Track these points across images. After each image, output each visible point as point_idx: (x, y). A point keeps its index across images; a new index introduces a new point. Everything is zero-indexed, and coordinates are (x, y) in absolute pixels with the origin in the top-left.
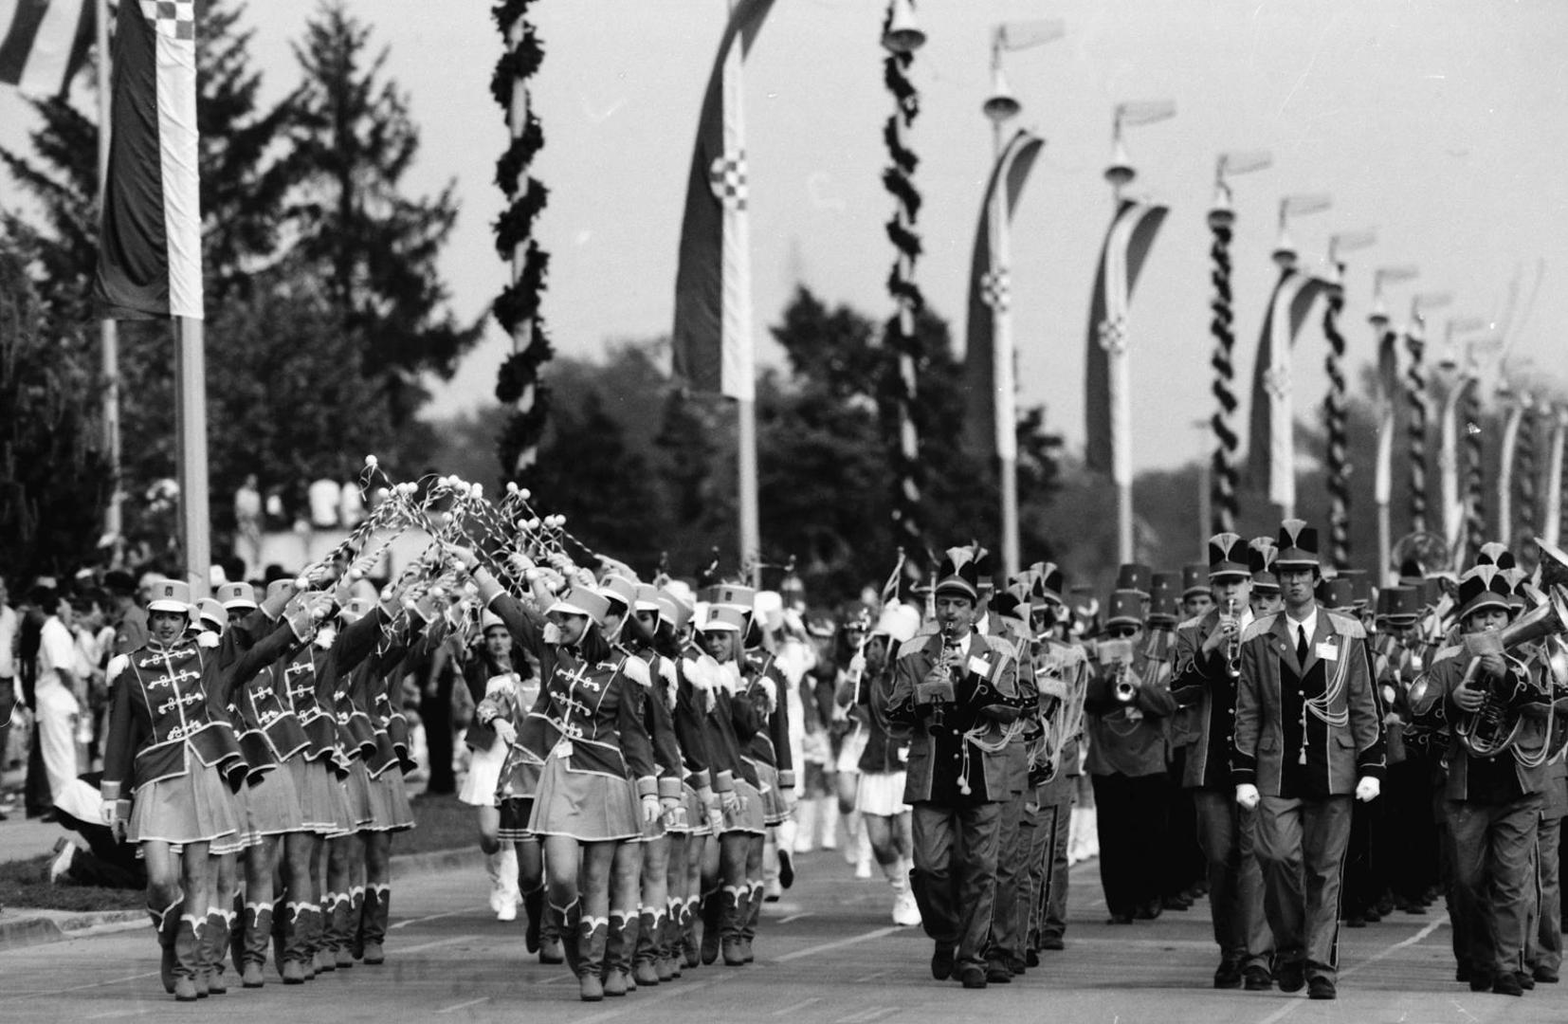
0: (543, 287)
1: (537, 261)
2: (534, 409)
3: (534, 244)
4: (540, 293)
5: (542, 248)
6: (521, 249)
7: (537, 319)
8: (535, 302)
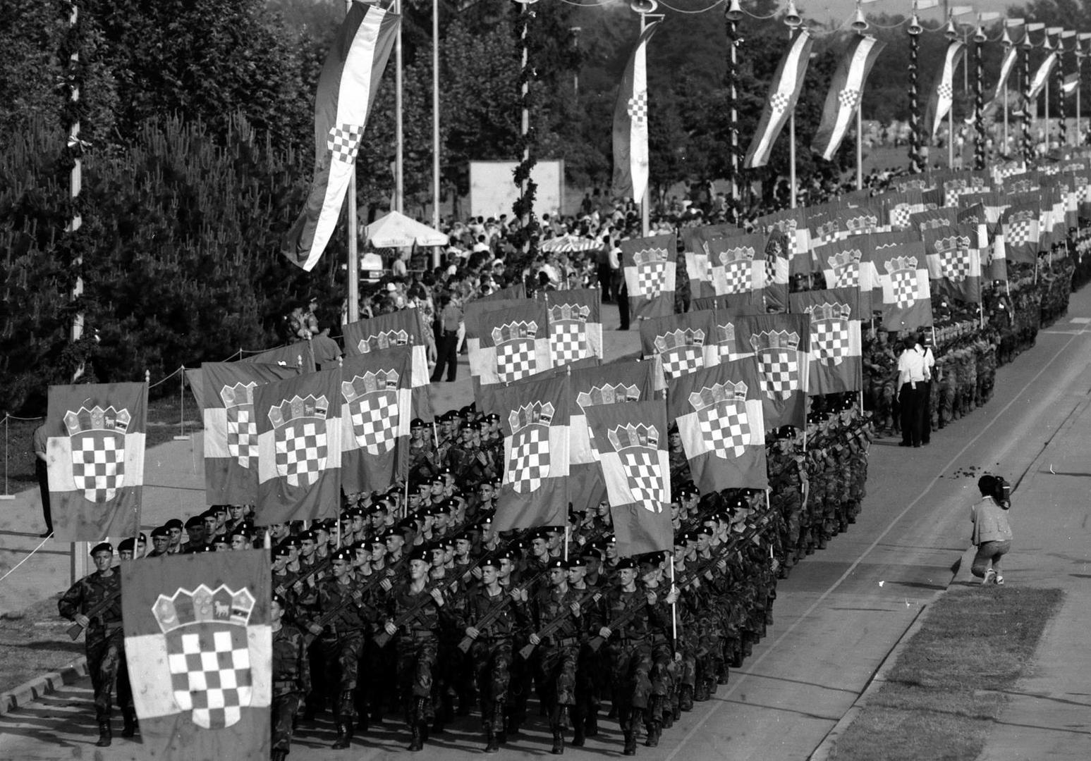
0: (534, 199)
1: (532, 187)
2: (529, 252)
3: (531, 180)
4: (533, 202)
5: (534, 182)
6: (525, 182)
7: (531, 213)
8: (531, 205)
